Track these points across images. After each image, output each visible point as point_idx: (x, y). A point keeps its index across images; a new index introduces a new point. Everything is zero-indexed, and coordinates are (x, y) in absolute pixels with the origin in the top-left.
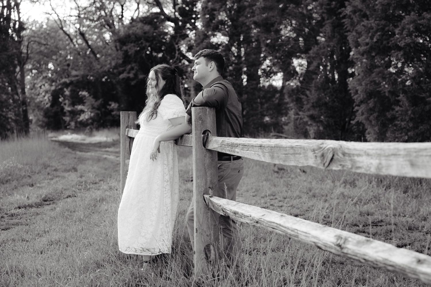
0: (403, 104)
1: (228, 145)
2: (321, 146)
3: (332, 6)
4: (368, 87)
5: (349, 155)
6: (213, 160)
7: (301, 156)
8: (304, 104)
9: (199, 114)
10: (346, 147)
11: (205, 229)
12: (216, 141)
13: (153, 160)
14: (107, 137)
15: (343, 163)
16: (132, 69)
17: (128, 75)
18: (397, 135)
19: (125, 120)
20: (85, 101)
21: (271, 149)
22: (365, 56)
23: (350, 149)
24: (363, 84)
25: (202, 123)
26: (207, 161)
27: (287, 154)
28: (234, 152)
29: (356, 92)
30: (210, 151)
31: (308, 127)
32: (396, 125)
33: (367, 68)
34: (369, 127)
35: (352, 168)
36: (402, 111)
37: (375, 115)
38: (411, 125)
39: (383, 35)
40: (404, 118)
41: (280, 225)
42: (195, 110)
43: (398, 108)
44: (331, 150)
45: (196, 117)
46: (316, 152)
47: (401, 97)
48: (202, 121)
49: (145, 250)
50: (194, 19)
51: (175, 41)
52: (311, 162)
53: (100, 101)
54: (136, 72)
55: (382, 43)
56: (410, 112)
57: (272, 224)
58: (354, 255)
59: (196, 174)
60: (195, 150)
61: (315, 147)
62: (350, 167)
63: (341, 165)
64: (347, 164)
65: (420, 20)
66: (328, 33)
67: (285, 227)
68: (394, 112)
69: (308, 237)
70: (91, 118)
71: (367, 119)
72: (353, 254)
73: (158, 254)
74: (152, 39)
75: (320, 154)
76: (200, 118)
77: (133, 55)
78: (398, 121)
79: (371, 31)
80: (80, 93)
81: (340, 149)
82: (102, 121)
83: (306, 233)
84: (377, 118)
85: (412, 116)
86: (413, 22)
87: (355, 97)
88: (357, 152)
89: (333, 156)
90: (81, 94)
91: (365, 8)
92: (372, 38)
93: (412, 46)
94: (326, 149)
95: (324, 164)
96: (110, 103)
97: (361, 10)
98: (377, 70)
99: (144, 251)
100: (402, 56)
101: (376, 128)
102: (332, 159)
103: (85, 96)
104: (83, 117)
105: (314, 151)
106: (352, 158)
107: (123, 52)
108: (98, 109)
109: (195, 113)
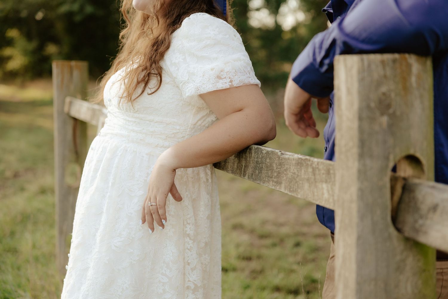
9: (379, 84)
13: (153, 229)
19: (63, 79)
109: (361, 80)
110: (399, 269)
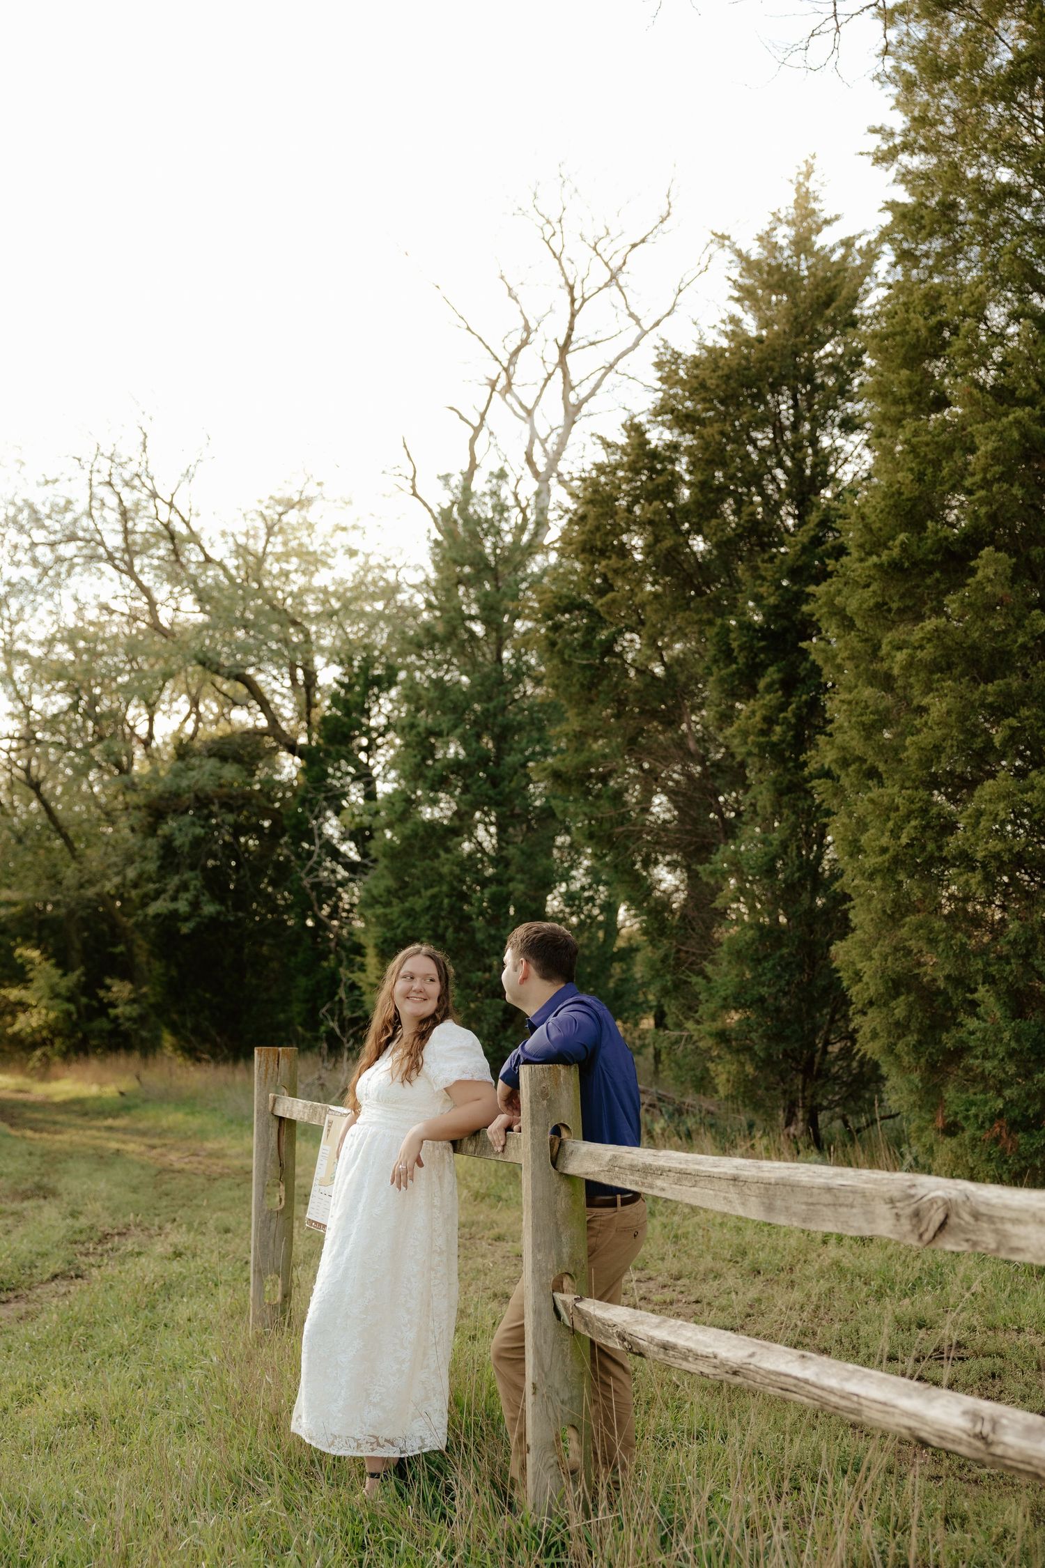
0: (986, 1013)
1: (633, 1168)
2: (912, 1191)
3: (775, 738)
4: (889, 964)
5: (991, 1219)
6: (575, 1202)
7: (854, 1211)
8: (701, 1002)
9: (541, 1082)
10: (981, 1199)
11: (557, 1385)
12: (591, 1154)
14: (101, 1084)
15: (974, 1238)
16: (184, 887)
17: (172, 906)
18: (972, 1097)
19: (267, 1070)
20: (31, 975)
21: (766, 1189)
22: (879, 882)
23: (993, 1206)
24: (876, 956)
25: (548, 1106)
26: (562, 1204)
27: (812, 1204)
28: (651, 1187)
29: (858, 976)
30: (569, 1178)
31: (711, 1065)
32: (968, 1070)
33: (884, 912)
34: (894, 1071)
35: (998, 1250)
36: (985, 1030)
37: (912, 1039)
38: (1011, 1069)
39: (924, 828)
40: (990, 1050)
41: (806, 1382)
42: (532, 1075)
43: (972, 1024)
44: (940, 1203)
45: (533, 1089)
46: (898, 1204)
47: (982, 992)
48: (549, 1101)
49: (382, 1441)
50: (366, 749)
51: (312, 812)
52: (884, 1227)
53: (75, 976)
54: (197, 897)
55: (923, 848)
56: (1007, 1035)
57: (783, 1379)
58: (1022, 1462)
59: (534, 1239)
60: (529, 1176)
61: (896, 1194)
62: (993, 1246)
63: (967, 1241)
64: (984, 1239)
65: (1022, 792)
66: (765, 807)
67: (823, 1389)
68: (963, 1034)
69: (893, 1414)
70: (47, 1026)
71: (890, 1050)
72: (1019, 1458)
73: (417, 1452)
74: (240, 802)
75: (909, 1211)
76: (543, 1095)
77: (186, 849)
78: (976, 1057)
79: (893, 815)
80: (18, 951)
81: (964, 1202)
82: (80, 1035)
83: (885, 1404)
84: (917, 1049)
85: (1013, 1044)
86: (1004, 798)
87: (853, 991)
88: (1013, 1215)
89: (947, 1217)
90: (20, 956)
91: (871, 753)
92: (895, 835)
93: (1005, 859)
94: (925, 1199)
95: (921, 1236)
96: (108, 981)
97: (862, 760)
98: (911, 919)
99: (379, 1445)
100: (979, 883)
101: (915, 1077)
102: (943, 1225)
103: (31, 961)
104: (27, 1022)
105: (892, 1201)
106: (999, 1226)
107: (161, 840)
108: (69, 1000)
109: (531, 1080)
110: (557, 1193)
